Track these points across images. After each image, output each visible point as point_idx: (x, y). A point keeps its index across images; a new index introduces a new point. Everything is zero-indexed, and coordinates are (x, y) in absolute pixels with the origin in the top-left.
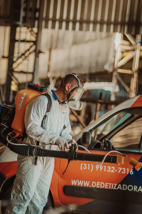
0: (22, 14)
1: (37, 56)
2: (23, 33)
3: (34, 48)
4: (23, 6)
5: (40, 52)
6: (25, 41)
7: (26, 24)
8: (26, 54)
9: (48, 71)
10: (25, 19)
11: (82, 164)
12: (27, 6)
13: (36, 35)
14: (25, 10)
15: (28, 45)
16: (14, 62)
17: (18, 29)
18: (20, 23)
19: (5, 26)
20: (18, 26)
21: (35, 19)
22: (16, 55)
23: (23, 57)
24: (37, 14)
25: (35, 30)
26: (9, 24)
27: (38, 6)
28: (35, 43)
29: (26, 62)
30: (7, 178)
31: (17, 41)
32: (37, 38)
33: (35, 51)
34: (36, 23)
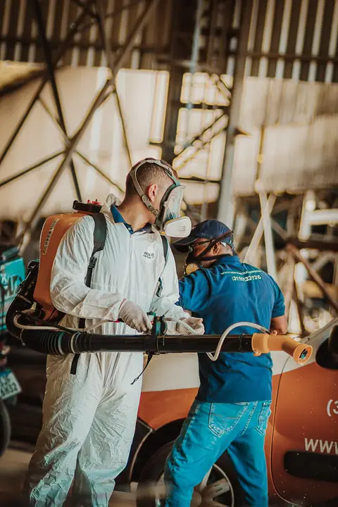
0: (198, 42)
1: (229, 142)
2: (198, 86)
3: (223, 122)
4: (200, 23)
5: (237, 132)
6: (203, 106)
7: (207, 67)
8: (205, 138)
9: (257, 177)
10: (203, 54)
11: (331, 401)
12: (209, 23)
13: (228, 93)
14: (205, 32)
15: (209, 116)
16: (176, 156)
17: (187, 78)
18: (193, 63)
19: (156, 71)
20: (186, 70)
21: (228, 53)
22: (180, 139)
23: (198, 143)
24: (233, 43)
25: (228, 79)
26: (165, 66)
27: (235, 24)
28: (226, 110)
29: (203, 155)
30: (151, 430)
31: (184, 105)
32: (230, 99)
33: (226, 129)
34: (231, 62)
